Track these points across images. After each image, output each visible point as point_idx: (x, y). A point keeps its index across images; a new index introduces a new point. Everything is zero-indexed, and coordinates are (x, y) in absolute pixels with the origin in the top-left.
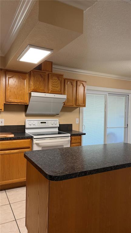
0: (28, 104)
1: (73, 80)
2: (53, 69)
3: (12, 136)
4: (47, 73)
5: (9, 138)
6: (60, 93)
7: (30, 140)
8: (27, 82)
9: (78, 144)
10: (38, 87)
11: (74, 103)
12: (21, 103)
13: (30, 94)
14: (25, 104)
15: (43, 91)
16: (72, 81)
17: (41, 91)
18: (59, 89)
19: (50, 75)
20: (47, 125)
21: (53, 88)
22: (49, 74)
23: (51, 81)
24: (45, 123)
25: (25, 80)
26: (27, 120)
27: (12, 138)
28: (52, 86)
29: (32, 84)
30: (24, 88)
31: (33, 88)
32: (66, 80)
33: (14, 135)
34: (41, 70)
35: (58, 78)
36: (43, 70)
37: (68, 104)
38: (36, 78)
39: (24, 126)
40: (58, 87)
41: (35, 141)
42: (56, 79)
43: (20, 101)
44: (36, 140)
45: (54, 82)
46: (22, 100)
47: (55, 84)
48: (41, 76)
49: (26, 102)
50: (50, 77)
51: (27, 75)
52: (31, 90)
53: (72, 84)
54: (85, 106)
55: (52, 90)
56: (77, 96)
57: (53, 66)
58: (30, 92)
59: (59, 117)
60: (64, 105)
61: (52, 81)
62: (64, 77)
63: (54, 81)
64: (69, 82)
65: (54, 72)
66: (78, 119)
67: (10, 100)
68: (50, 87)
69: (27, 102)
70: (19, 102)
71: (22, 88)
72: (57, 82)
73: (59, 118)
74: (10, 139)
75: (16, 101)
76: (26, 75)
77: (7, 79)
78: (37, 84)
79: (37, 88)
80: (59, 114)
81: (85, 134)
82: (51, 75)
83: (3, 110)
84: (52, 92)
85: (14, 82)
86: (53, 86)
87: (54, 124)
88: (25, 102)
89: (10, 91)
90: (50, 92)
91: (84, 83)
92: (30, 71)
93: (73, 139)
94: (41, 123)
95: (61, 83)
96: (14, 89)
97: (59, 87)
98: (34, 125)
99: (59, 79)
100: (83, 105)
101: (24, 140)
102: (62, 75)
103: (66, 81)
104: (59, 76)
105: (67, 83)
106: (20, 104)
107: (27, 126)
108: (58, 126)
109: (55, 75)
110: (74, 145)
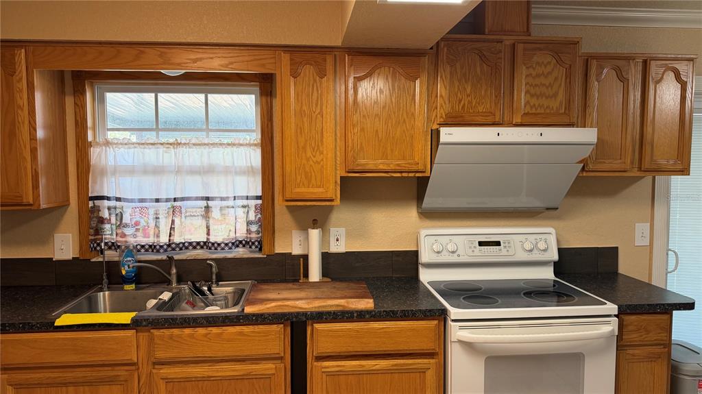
0: (427, 174)
1: (628, 58)
2: (533, 22)
3: (367, 304)
4: (508, 43)
5: (357, 311)
6: (567, 121)
7: (436, 322)
8: (425, 88)
9: (657, 350)
10: (470, 102)
11: (632, 163)
12: (401, 172)
13: (436, 135)
14: (418, 175)
15: (490, 119)
16: (619, 62)
17: (480, 119)
18: (561, 103)
19: (520, 47)
20: (504, 252)
21: (533, 101)
22: (514, 44)
23: (524, 71)
24: (498, 244)
25: (418, 82)
26: (423, 232)
27: (368, 312)
28: (527, 92)
29: (444, 94)
30: (413, 115)
31: (447, 108)
32: (594, 62)
33: (374, 301)
34: (484, 34)
35: (557, 54)
36: (491, 32)
37: (600, 167)
38: (462, 68)
39: (415, 254)
40: (555, 95)
41: (457, 332)
42: (549, 63)
43: (398, 165)
44: (461, 328)
45: (538, 76)
46: (404, 158)
47: (544, 85)
48: (483, 58)
49: (421, 167)
50: (519, 59)
51: (425, 61)
52: (441, 117)
53: (622, 79)
54: (685, 171)
55: (528, 109)
56: (649, 129)
57: (534, 12)
58: (435, 127)
59: (559, 218)
60: (583, 169)
61: (531, 70)
62: (586, 48)
63: (539, 70)
64: (605, 71)
65: (536, 33)
66: (649, 224)
67: (363, 161)
68: (521, 98)
69: (425, 167)
70: (392, 167)
71: (405, 116)
72: (550, 73)
73: (556, 223)
74: (361, 316)
75: (381, 167)
76: (423, 58)
77: (351, 85)
78: (465, 89)
79: (463, 107)
80: (557, 209)
81: (690, 306)
82: (525, 49)
83: (337, 202)
84: (527, 120)
85: (374, 92)
86: (532, 91)
87: (535, 251)
88: (415, 168)
89: (362, 130)
90: (518, 120)
91: (682, 67)
92: (438, 42)
94: (481, 244)
95: (569, 76)
96: (377, 119)
97: (561, 96)
98: (453, 252)
99: (560, 62)
100: (680, 167)
101: (411, 323)
102: (575, 43)
103: (594, 64)
104: (562, 49)
105: (599, 74)
106: (399, 175)
107: (424, 257)
108: (556, 257)
109: (542, 46)
110: (633, 355)
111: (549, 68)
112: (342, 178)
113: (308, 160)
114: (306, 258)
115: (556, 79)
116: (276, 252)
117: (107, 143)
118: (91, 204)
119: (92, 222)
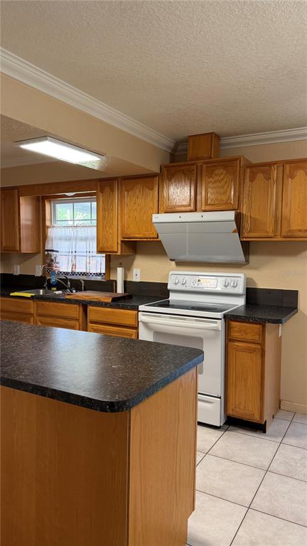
0: (160, 240)
4: (199, 164)
7: (135, 312)
9: (253, 346)
10: (179, 200)
11: (276, 231)
14: (154, 240)
15: (189, 208)
16: (265, 168)
17: (184, 209)
18: (229, 197)
19: (205, 166)
21: (212, 197)
22: (201, 165)
23: (207, 180)
25: (153, 191)
26: (170, 273)
27: (109, 304)
28: (209, 192)
29: (165, 196)
32: (248, 170)
34: (186, 161)
35: (225, 167)
36: (191, 160)
37: (252, 235)
41: (141, 316)
42: (222, 174)
43: (144, 234)
45: (215, 182)
46: (147, 231)
47: (219, 187)
48: (184, 173)
49: (154, 235)
50: (204, 174)
52: (164, 209)
53: (268, 178)
55: (209, 202)
58: (151, 214)
61: (212, 179)
63: (216, 178)
67: (129, 233)
72: (222, 180)
76: (155, 179)
78: (177, 193)
79: (176, 202)
82: (207, 167)
83: (120, 253)
85: (134, 198)
86: (212, 191)
87: (229, 287)
88: (152, 236)
90: (203, 208)
93: (236, 329)
97: (229, 193)
98: (183, 284)
99: (228, 172)
101: (125, 310)
102: (237, 159)
104: (230, 164)
105: (252, 177)
108: (243, 292)
109: (216, 164)
110: (237, 346)
111: (222, 177)
112: (122, 241)
113: (107, 232)
114: (116, 281)
115: (226, 182)
116: (111, 279)
117: (53, 227)
118: (46, 253)
119: (48, 261)
